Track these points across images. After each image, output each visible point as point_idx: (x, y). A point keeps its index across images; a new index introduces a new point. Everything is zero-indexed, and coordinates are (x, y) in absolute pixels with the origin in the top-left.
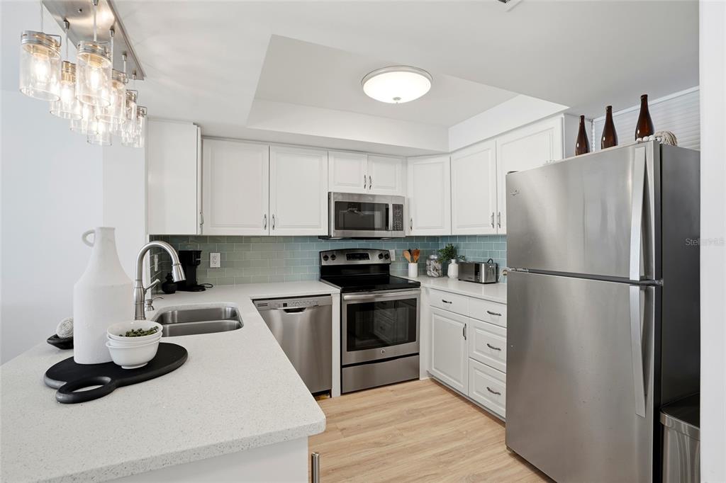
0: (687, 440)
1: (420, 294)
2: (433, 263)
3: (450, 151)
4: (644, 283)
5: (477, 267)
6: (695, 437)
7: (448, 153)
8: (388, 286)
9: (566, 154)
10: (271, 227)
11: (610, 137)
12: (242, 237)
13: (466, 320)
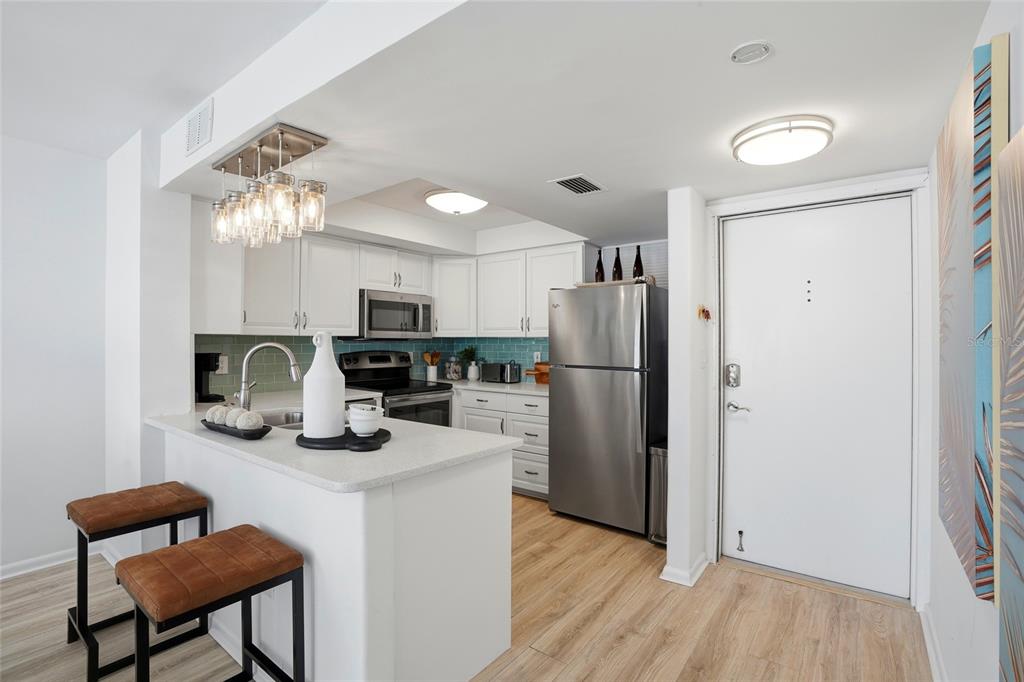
0: (661, 458)
1: (451, 397)
2: (453, 367)
3: (478, 254)
4: (641, 370)
5: (503, 368)
6: (665, 456)
7: (475, 256)
8: (407, 390)
9: (586, 280)
10: (302, 325)
11: (618, 273)
12: (254, 336)
13: (503, 415)
